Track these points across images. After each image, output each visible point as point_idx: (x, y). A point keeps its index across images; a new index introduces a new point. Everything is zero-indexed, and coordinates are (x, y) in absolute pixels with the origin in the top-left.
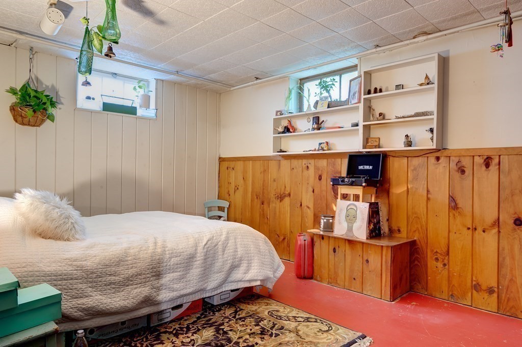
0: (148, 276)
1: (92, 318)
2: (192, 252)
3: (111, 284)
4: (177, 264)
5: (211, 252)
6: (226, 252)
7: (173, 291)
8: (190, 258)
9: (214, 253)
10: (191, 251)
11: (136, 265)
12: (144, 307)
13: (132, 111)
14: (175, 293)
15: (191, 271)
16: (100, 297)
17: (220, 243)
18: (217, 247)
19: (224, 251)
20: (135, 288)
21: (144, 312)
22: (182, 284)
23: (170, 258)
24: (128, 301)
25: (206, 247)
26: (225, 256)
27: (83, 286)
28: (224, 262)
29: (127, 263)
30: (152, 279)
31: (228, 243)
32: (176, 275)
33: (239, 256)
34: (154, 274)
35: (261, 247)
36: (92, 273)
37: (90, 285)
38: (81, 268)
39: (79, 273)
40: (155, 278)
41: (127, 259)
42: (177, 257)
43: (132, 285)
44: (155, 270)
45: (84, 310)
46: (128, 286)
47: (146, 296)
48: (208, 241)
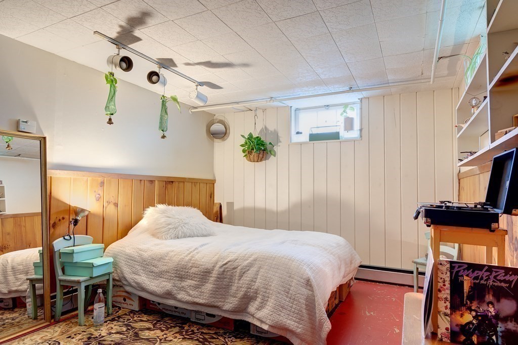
0: (172, 275)
1: (142, 291)
2: (209, 268)
3: (152, 272)
4: (195, 274)
5: (229, 273)
6: (242, 278)
7: (189, 296)
8: (206, 272)
9: (231, 276)
10: (209, 266)
11: (167, 264)
12: (170, 299)
13: (335, 136)
14: (190, 298)
15: (207, 284)
16: (145, 279)
17: (239, 267)
18: (235, 270)
19: (241, 276)
20: (164, 281)
21: (170, 302)
22: (197, 293)
23: (192, 267)
24: (158, 288)
25: (224, 266)
26: (241, 282)
27: (139, 268)
28: (239, 288)
29: (164, 261)
30: (175, 278)
31: (248, 270)
32: (192, 283)
33: (255, 287)
34: (177, 275)
35: (292, 288)
36: (145, 261)
37: (142, 268)
38: (140, 256)
39: (138, 259)
40: (178, 279)
41: (165, 258)
42: (196, 267)
43: (163, 278)
44: (178, 272)
45: (137, 283)
46: (161, 278)
47: (168, 290)
48: (229, 262)
